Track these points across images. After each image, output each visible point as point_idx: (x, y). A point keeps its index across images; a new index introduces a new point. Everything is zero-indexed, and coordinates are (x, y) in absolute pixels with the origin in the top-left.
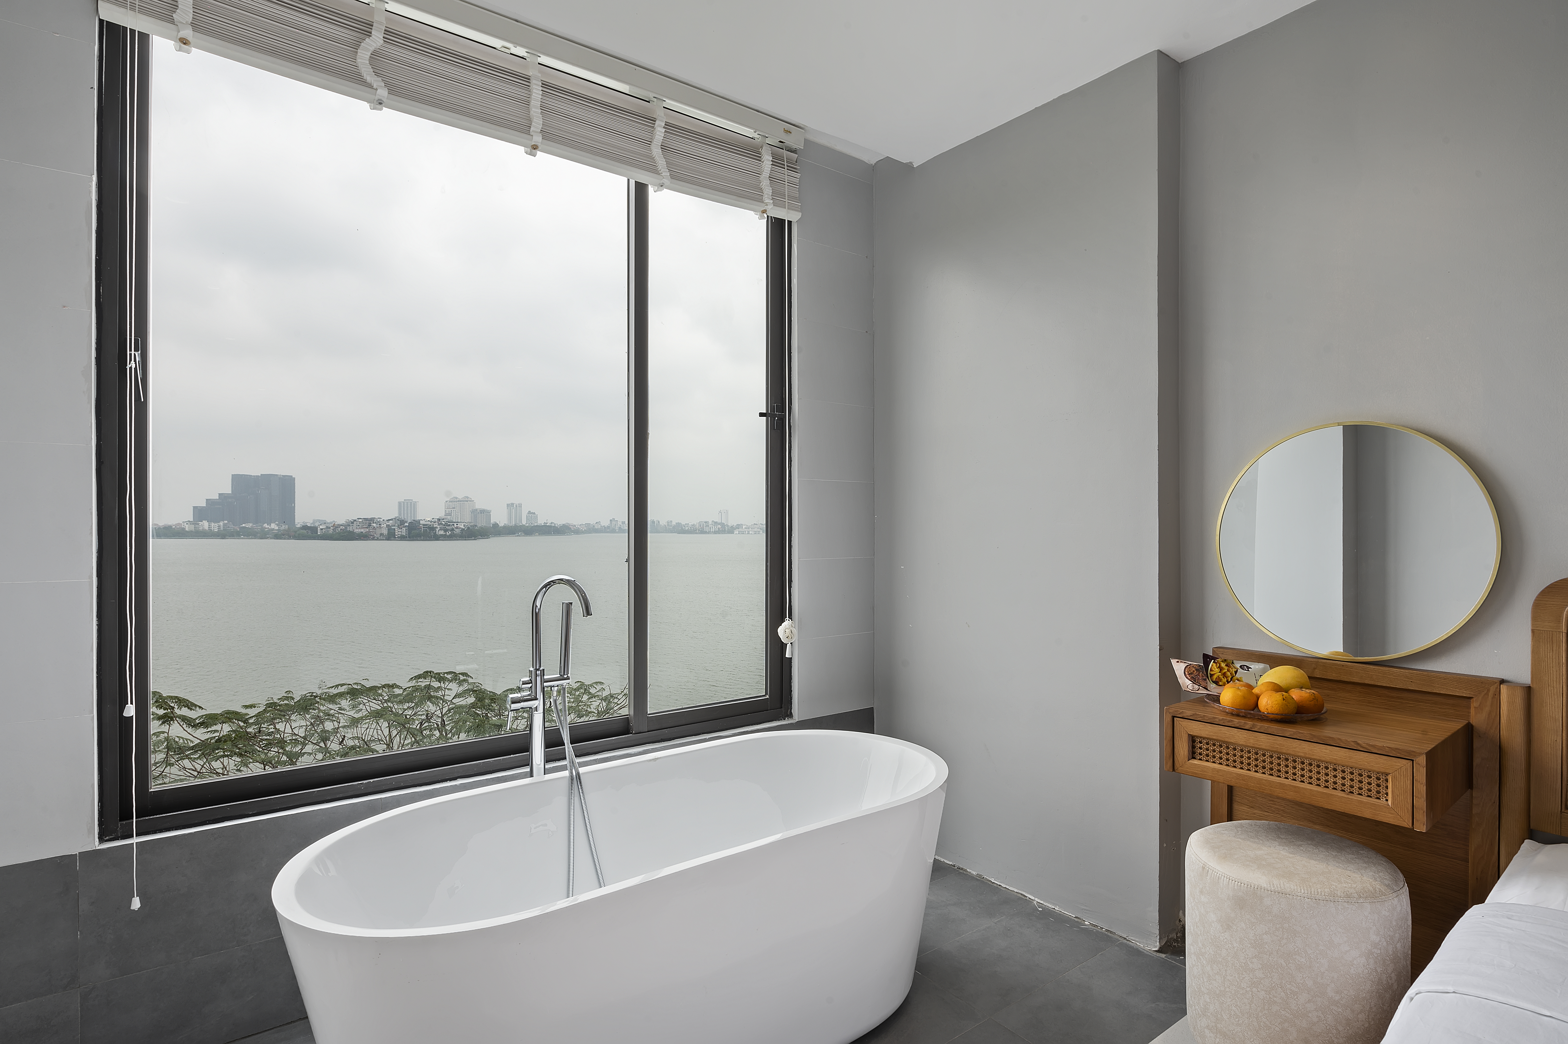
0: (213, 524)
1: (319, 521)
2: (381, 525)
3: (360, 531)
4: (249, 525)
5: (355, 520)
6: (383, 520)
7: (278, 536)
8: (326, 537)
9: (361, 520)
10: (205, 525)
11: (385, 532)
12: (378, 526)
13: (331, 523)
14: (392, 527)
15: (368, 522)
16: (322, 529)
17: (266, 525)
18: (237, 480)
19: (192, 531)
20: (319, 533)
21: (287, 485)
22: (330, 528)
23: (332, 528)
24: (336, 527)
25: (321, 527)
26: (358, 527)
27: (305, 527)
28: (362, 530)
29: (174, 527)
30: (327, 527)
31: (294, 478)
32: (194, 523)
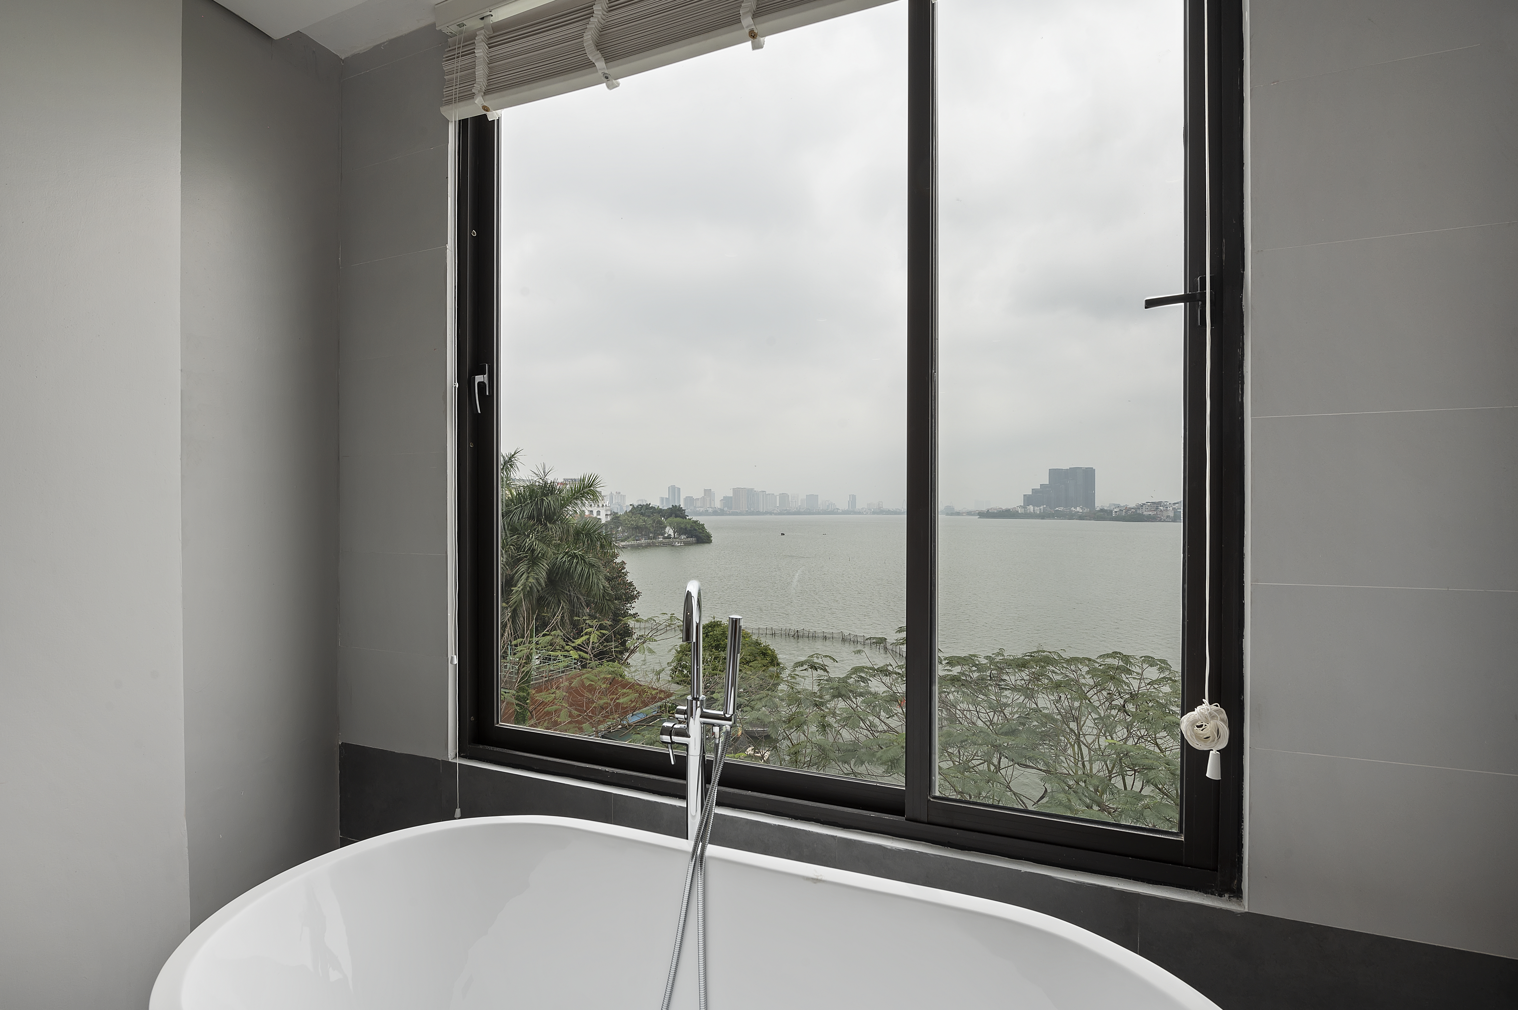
0: (1036, 508)
1: (1114, 505)
2: (1167, 508)
3: (1148, 513)
4: (1061, 509)
5: (1144, 504)
6: (1170, 504)
7: (1081, 517)
8: (1119, 518)
9: (1149, 504)
10: (1031, 508)
11: (1171, 514)
12: (1165, 509)
13: (1124, 506)
14: (1178, 510)
15: (1155, 505)
16: (1116, 512)
17: (1073, 508)
18: (1054, 473)
19: (1022, 513)
20: (1113, 515)
21: (1089, 475)
22: (1123, 511)
23: (1124, 511)
24: (1128, 509)
25: (1115, 510)
26: (1147, 510)
27: (1102, 510)
28: (1150, 513)
30: (1121, 510)
31: (1095, 470)
32: (1024, 507)
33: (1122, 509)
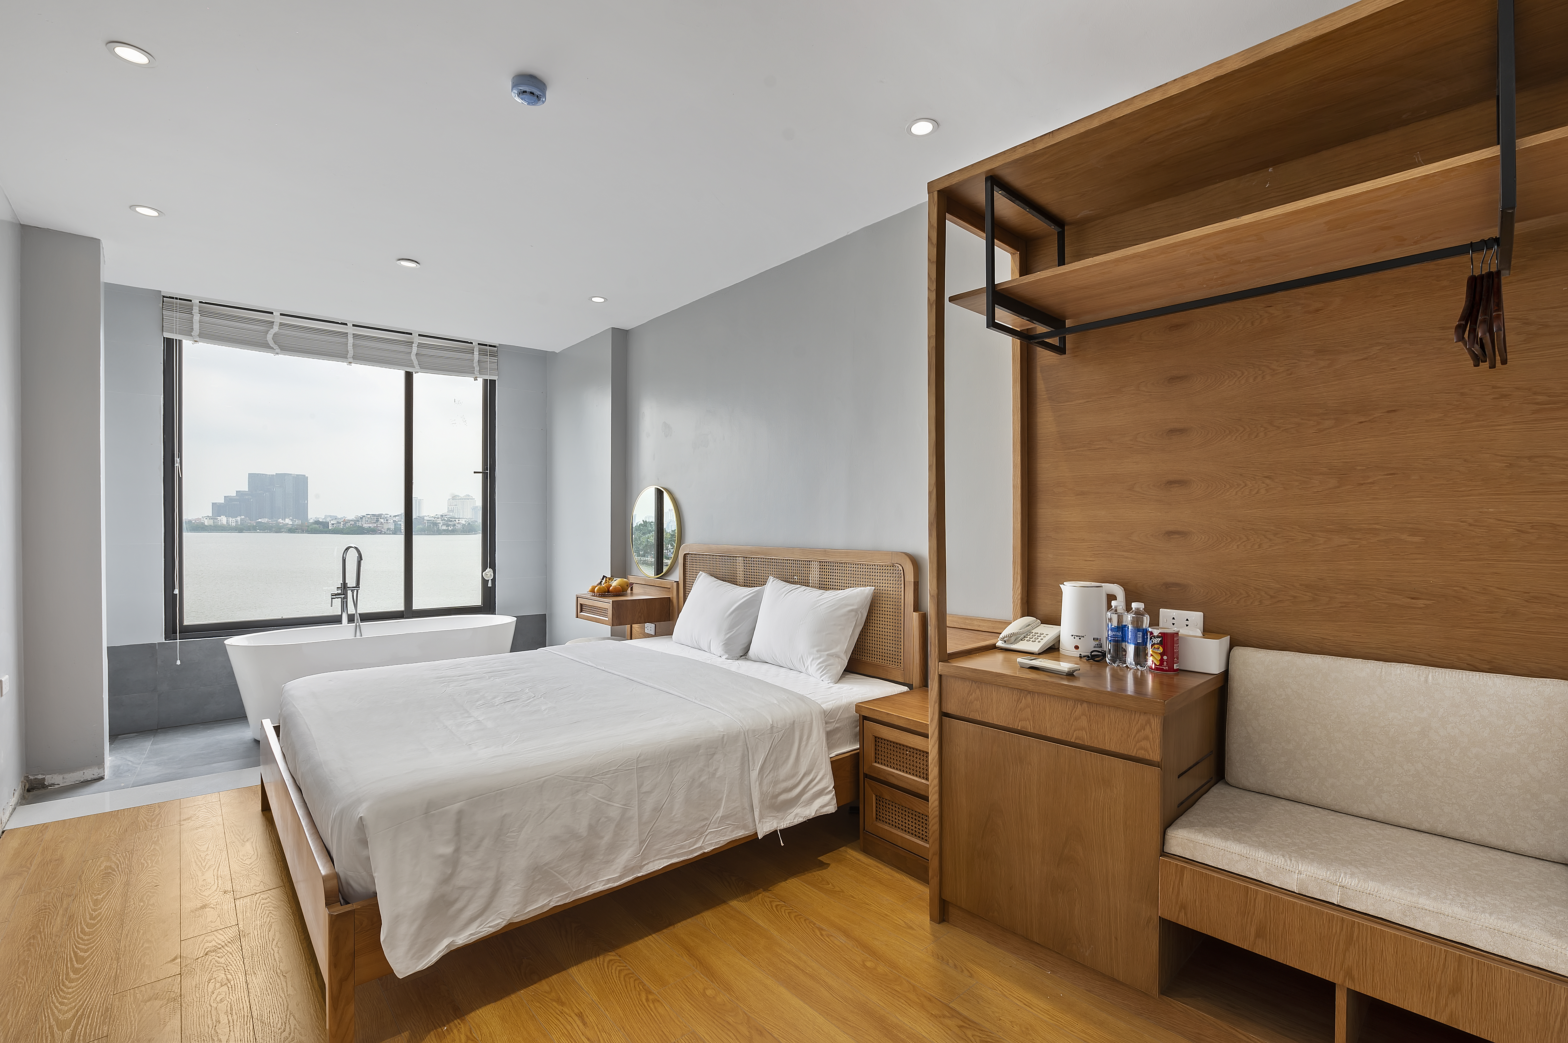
0: (230, 519)
1: (330, 516)
2: (388, 520)
4: (265, 520)
6: (390, 516)
7: (292, 530)
8: (337, 531)
9: (369, 516)
10: (223, 520)
11: (392, 527)
12: (385, 521)
13: (342, 518)
14: (399, 523)
15: (376, 517)
16: (333, 524)
17: (280, 520)
18: (254, 478)
19: (210, 525)
20: (330, 528)
21: (300, 483)
22: (340, 523)
23: (342, 523)
24: (346, 522)
25: (332, 522)
26: (366, 523)
27: (317, 522)
28: (370, 525)
29: (194, 521)
30: (338, 523)
31: (307, 477)
32: (214, 517)
33: (340, 521)
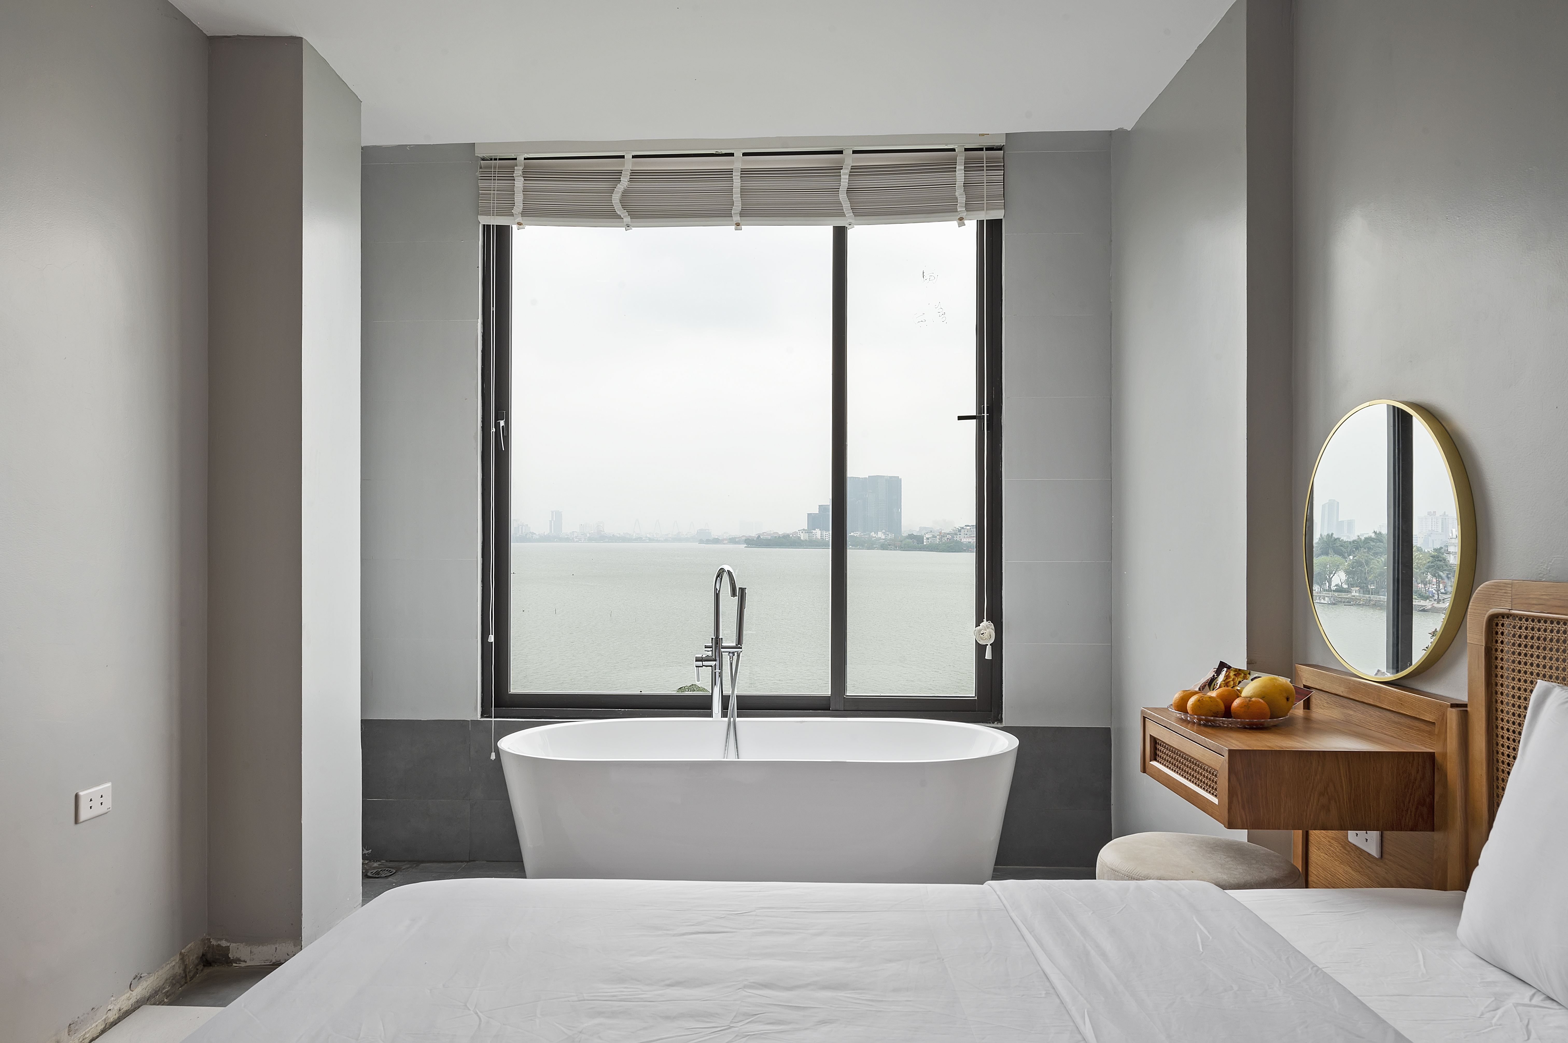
1: (925, 528)
3: (967, 540)
4: (857, 534)
5: (963, 528)
7: (884, 547)
8: (932, 548)
9: (969, 528)
10: (818, 533)
13: (937, 531)
16: (928, 539)
17: (873, 534)
19: (806, 540)
20: (925, 543)
21: (893, 486)
22: (936, 537)
23: (938, 537)
24: (942, 535)
25: (927, 536)
26: (966, 536)
27: (911, 536)
29: (791, 536)
30: (934, 537)
31: (901, 479)
32: (808, 531)
33: (936, 535)
